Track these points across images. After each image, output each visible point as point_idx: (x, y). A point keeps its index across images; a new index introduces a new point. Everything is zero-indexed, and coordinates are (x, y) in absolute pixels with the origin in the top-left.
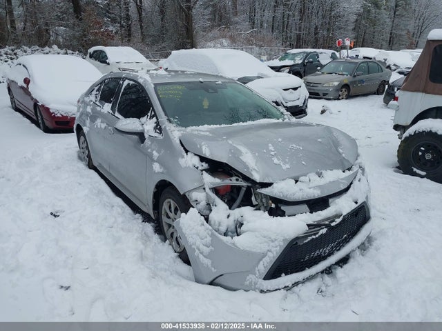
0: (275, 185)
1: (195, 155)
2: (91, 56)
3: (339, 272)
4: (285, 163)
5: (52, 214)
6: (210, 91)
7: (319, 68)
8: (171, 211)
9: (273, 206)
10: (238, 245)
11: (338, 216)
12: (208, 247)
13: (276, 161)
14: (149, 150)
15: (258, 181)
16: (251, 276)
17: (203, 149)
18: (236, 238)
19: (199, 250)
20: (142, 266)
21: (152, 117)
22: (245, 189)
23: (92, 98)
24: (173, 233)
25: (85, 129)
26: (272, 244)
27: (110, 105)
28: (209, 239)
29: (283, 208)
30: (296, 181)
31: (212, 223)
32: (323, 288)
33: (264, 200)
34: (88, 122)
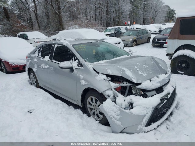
0: (143, 84)
1: (103, 74)
2: (19, 37)
3: (172, 118)
4: (144, 73)
5: (28, 111)
6: (97, 46)
7: (122, 34)
8: (93, 102)
9: (143, 93)
10: (133, 113)
11: (169, 94)
12: (118, 116)
13: (140, 73)
14: (77, 75)
15: (136, 83)
16: (140, 126)
17: (108, 71)
18: (132, 110)
19: (114, 118)
20: (86, 130)
21: (75, 60)
22: (129, 87)
23: (36, 54)
24: (94, 112)
25: (34, 70)
26: (148, 110)
27: (49, 57)
28: (119, 112)
29: (147, 93)
30: (150, 81)
31: (118, 104)
32: (168, 127)
33: (138, 91)
34: (36, 66)
